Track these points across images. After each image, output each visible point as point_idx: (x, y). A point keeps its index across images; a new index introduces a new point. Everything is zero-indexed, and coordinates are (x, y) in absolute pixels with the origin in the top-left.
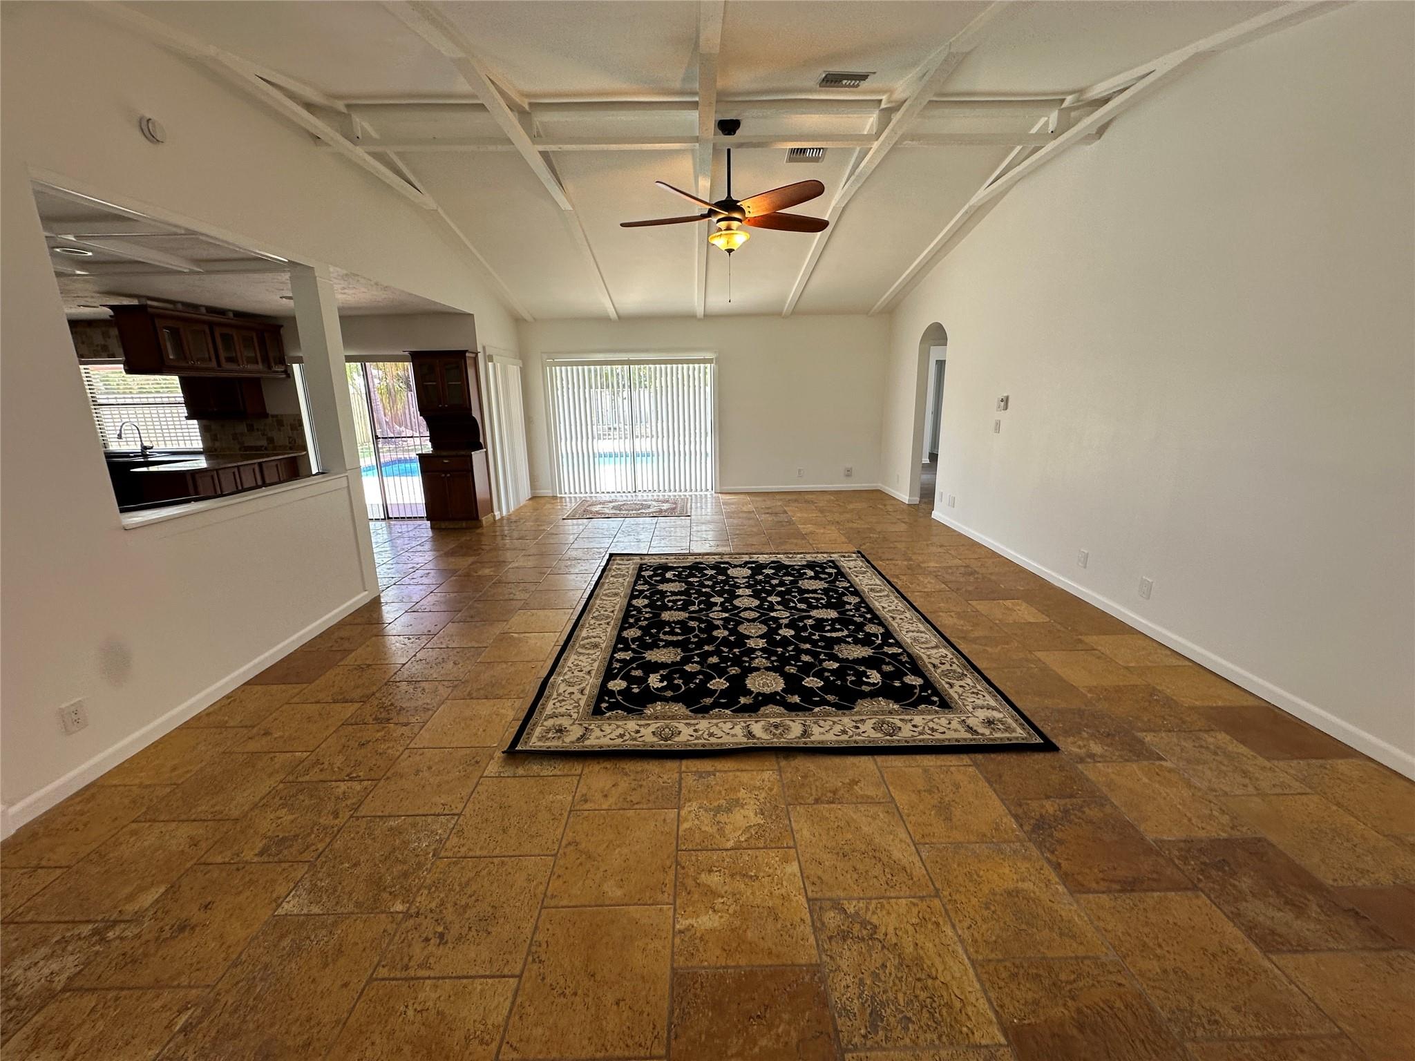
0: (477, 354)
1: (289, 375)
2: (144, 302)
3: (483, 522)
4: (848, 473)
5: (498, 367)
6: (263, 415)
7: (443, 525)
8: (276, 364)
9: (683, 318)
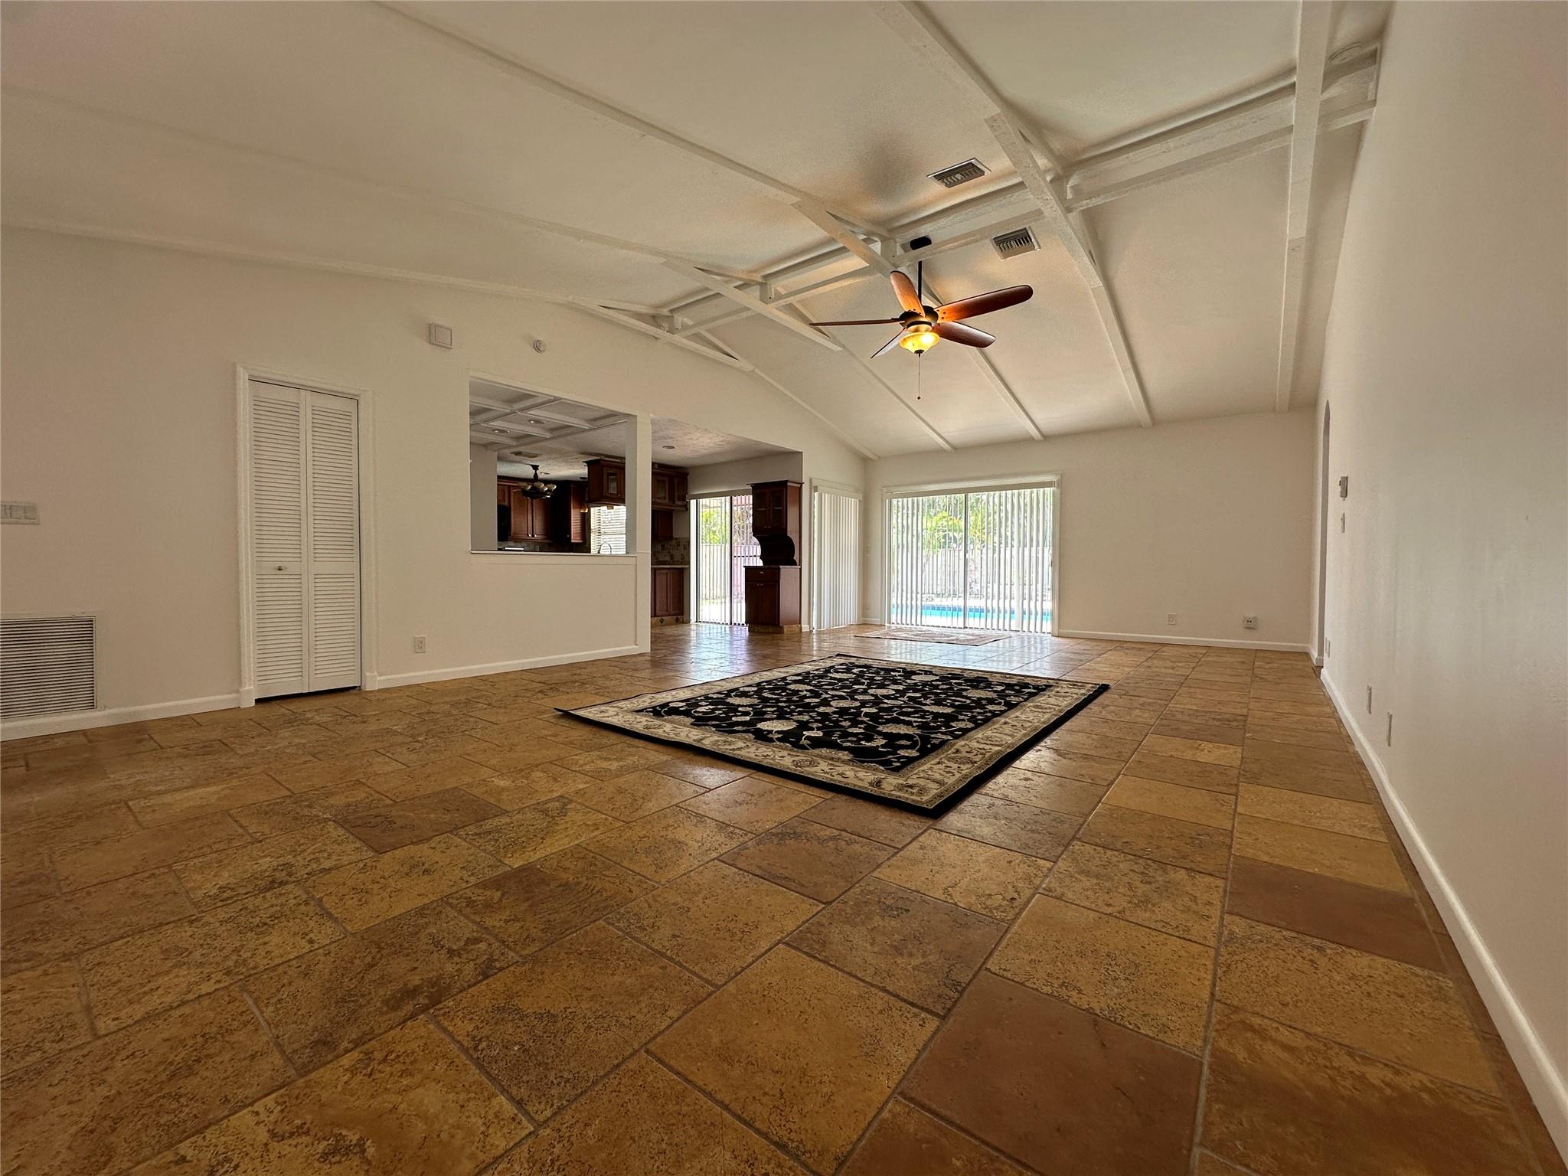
0: (801, 484)
1: (687, 508)
2: (603, 457)
3: (786, 628)
4: (1251, 625)
5: (826, 497)
6: (671, 538)
7: (758, 628)
8: (679, 500)
9: (1022, 442)
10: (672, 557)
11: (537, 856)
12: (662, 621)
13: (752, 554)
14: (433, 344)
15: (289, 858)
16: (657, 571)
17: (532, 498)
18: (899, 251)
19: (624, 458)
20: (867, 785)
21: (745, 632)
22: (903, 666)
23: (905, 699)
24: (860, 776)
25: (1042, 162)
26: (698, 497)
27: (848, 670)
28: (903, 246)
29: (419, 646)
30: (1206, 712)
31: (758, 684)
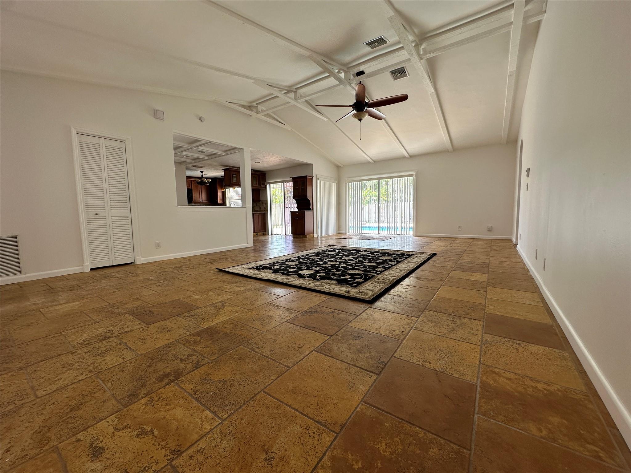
0: (313, 177)
1: (266, 188)
2: (230, 167)
3: (308, 236)
4: (490, 230)
5: (323, 182)
6: (259, 201)
7: (296, 236)
8: (262, 185)
9: (401, 158)
10: (260, 208)
11: (214, 323)
12: (257, 235)
13: (293, 206)
14: (156, 118)
15: (111, 328)
16: (255, 214)
17: (201, 185)
18: (352, 77)
19: (240, 168)
20: (344, 293)
21: (291, 238)
22: (355, 248)
23: (357, 261)
24: (342, 290)
25: (411, 38)
26: (270, 183)
27: (334, 251)
28: (353, 75)
29: (158, 246)
30: (474, 262)
31: (298, 257)
